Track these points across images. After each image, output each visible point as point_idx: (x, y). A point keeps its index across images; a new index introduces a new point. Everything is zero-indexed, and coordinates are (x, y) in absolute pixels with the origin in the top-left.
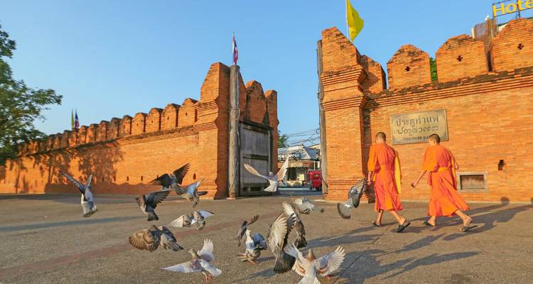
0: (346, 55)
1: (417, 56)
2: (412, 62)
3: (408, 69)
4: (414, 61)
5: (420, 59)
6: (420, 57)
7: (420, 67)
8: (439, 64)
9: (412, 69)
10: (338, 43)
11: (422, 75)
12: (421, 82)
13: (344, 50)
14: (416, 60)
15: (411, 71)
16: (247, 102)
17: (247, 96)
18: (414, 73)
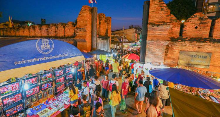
0: (164, 15)
1: (204, 21)
2: (199, 24)
3: (196, 27)
4: (201, 23)
5: (205, 23)
6: (206, 22)
7: (204, 28)
8: (216, 28)
9: (199, 28)
10: (160, 6)
11: (204, 32)
12: (203, 36)
13: (163, 11)
14: (203, 23)
15: (198, 29)
16: (99, 25)
17: (99, 22)
18: (199, 30)
